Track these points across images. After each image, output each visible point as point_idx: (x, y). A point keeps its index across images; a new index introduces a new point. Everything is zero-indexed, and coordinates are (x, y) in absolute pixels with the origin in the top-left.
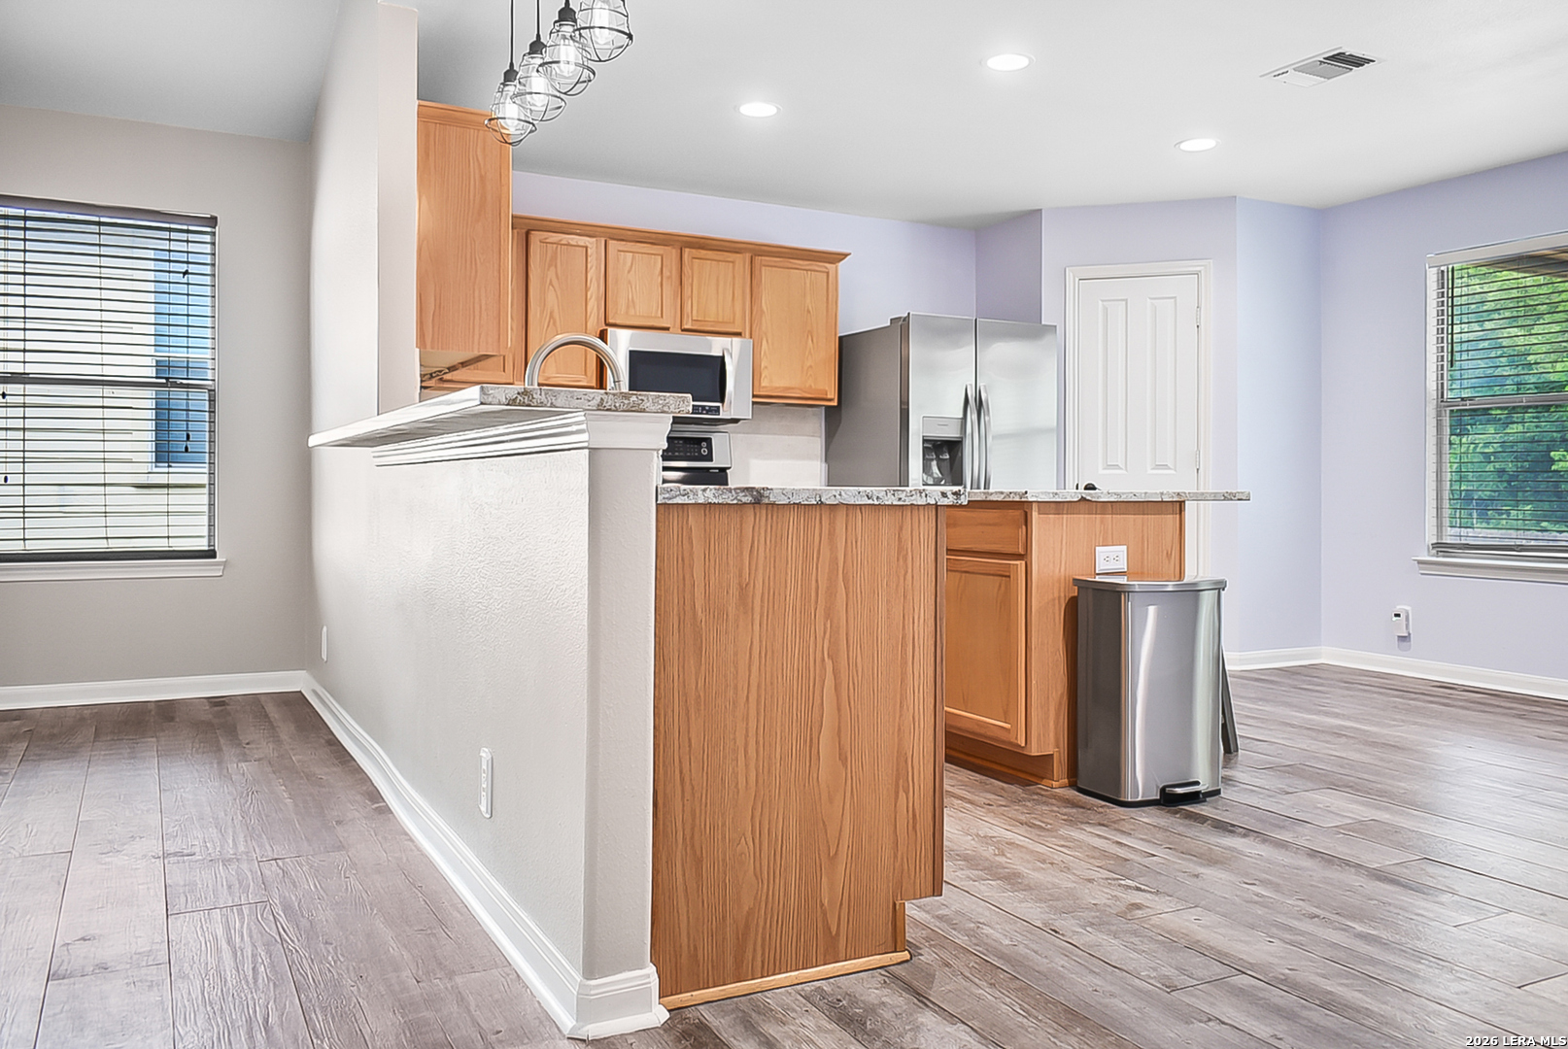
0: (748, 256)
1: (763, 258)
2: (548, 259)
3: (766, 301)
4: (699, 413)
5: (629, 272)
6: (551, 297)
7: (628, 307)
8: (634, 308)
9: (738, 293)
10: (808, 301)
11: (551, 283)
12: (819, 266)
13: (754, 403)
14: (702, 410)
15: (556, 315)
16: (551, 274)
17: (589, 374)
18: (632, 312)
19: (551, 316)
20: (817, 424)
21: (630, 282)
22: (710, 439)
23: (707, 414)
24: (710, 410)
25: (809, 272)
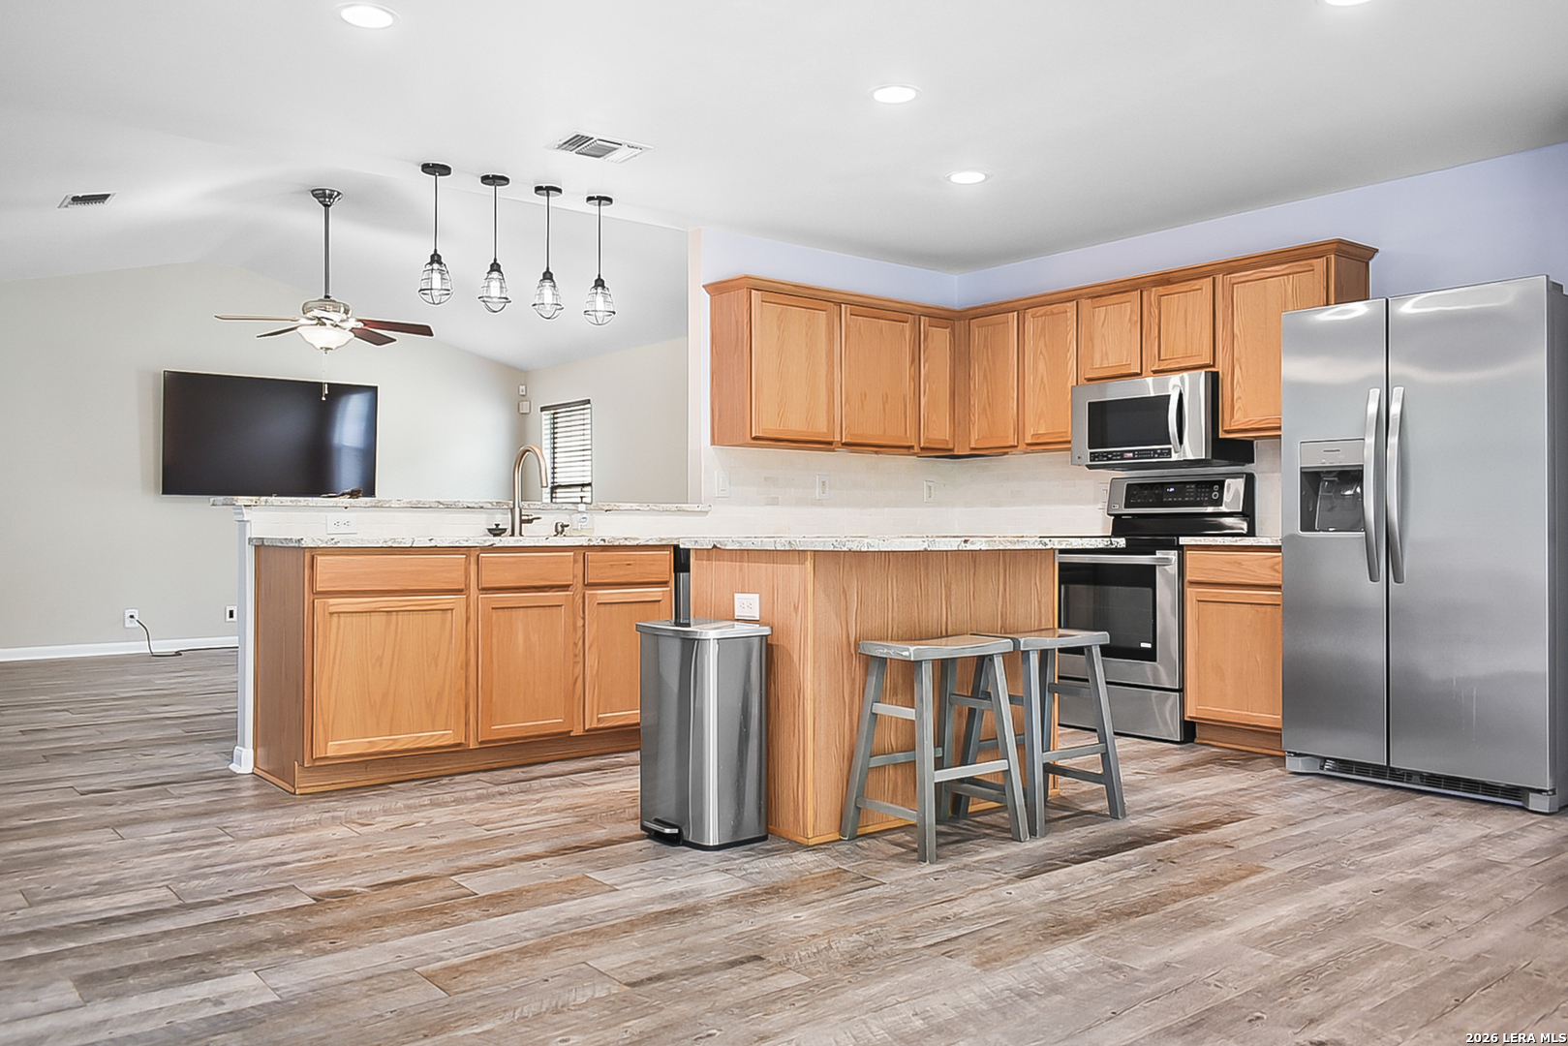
1: (1232, 276)
2: (1039, 331)
3: (1238, 322)
5: (1102, 326)
6: (1041, 365)
7: (1102, 360)
8: (1108, 359)
9: (1207, 320)
11: (1041, 353)
15: (1045, 380)
16: (1041, 344)
18: (1105, 363)
19: (1042, 382)
21: (1103, 336)
22: (1223, 481)
23: (1158, 458)
24: (1154, 454)
25: (1291, 276)
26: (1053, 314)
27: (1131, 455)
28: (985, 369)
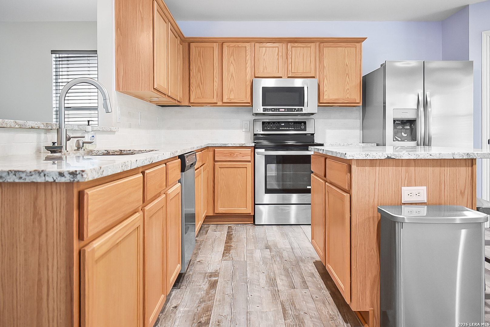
0: (318, 44)
1: (324, 44)
2: (230, 54)
3: (326, 62)
4: (293, 111)
5: (264, 55)
6: (232, 68)
7: (264, 69)
8: (266, 69)
9: (313, 59)
10: (347, 61)
11: (232, 63)
12: (352, 45)
13: (318, 106)
14: (294, 110)
15: (234, 75)
16: (232, 59)
17: (247, 97)
18: (265, 71)
19: (232, 75)
20: (358, 113)
21: (264, 60)
22: (306, 122)
23: (297, 111)
24: (298, 110)
25: (347, 48)
26: (238, 47)
27: (283, 110)
28: (199, 66)
